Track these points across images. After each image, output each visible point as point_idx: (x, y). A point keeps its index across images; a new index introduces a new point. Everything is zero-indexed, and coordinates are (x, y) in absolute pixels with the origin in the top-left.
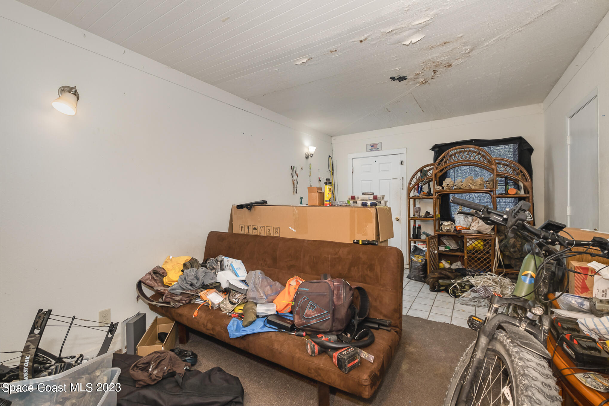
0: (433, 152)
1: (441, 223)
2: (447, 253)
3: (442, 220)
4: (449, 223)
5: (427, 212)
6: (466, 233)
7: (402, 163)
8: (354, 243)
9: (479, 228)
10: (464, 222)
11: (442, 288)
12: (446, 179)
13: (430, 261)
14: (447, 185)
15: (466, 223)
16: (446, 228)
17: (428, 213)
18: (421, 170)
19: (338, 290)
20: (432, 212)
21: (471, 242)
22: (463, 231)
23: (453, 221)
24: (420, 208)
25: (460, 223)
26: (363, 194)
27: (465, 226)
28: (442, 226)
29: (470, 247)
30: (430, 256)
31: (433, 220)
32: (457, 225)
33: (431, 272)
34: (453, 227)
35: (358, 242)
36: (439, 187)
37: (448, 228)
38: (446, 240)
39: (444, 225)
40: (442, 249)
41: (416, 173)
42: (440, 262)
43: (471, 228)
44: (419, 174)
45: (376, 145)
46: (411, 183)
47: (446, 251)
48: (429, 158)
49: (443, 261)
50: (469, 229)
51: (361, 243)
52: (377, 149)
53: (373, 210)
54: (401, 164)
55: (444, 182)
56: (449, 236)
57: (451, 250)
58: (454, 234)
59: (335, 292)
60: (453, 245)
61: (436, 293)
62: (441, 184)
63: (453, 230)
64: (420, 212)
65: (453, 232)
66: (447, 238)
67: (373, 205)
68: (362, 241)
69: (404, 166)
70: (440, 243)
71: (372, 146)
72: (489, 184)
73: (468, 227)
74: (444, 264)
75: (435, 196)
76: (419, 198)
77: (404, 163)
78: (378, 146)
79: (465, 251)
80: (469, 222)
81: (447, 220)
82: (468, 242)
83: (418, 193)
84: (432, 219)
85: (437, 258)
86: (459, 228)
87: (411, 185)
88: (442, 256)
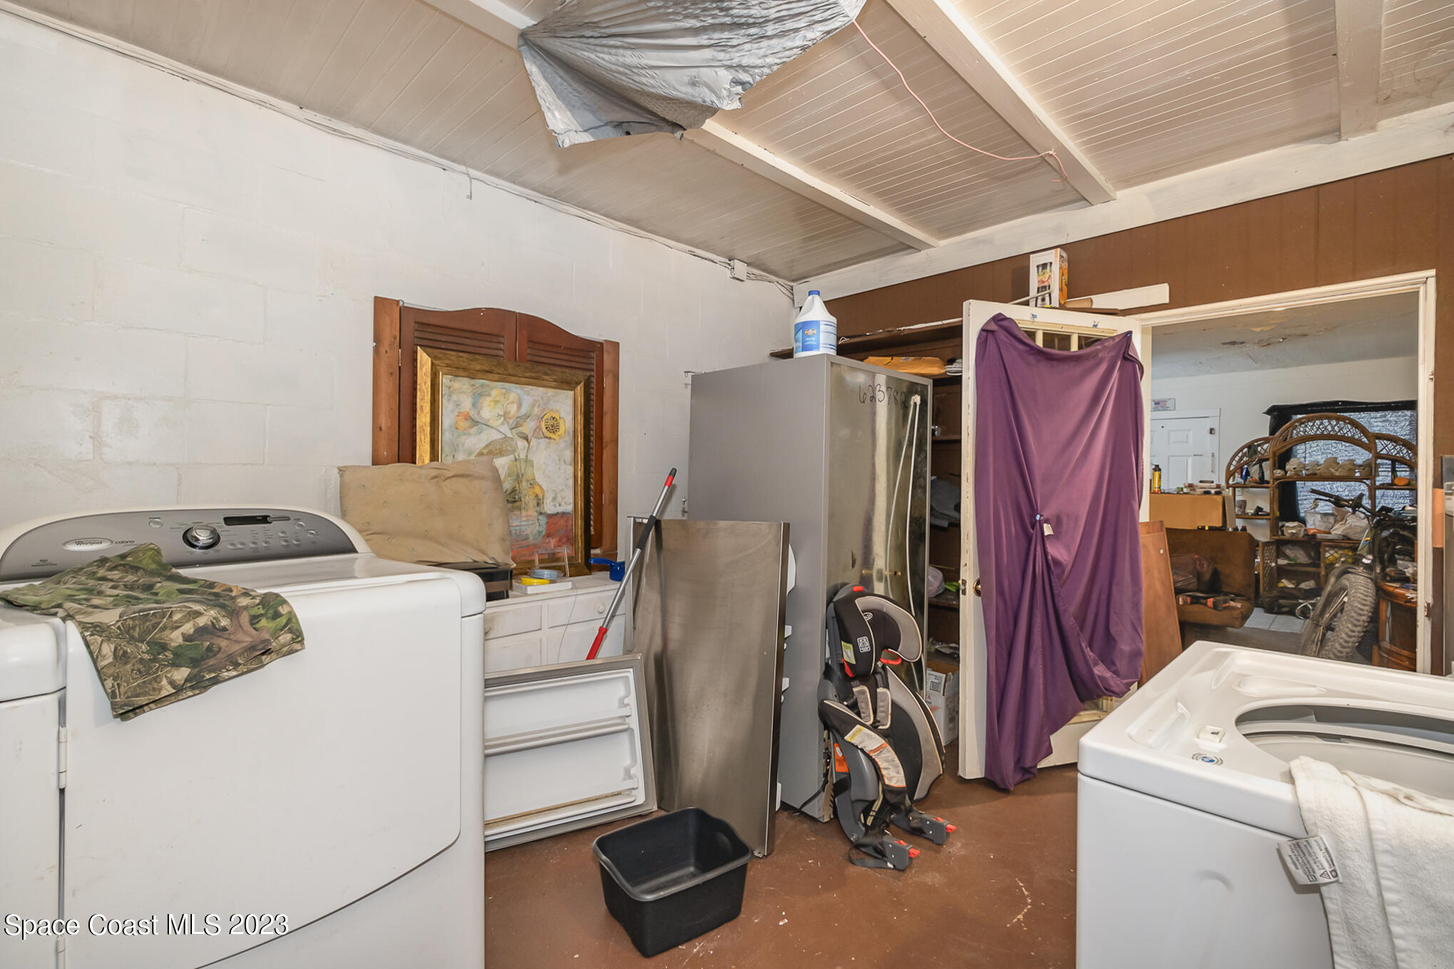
0: (1269, 417)
1: (1280, 524)
2: (1293, 568)
3: (1283, 521)
4: (1296, 524)
5: (1258, 507)
6: (1324, 538)
7: (1212, 431)
8: (1198, 528)
9: (1345, 531)
10: (1321, 523)
11: (1284, 610)
12: (1292, 460)
13: (1264, 576)
14: (1294, 469)
15: (1324, 525)
16: (1290, 531)
17: (1259, 509)
18: (1250, 446)
19: (1200, 561)
20: (1267, 508)
21: (1332, 552)
22: (1318, 535)
23: (1303, 521)
24: (1245, 502)
25: (1314, 524)
26: (1201, 482)
27: (1322, 529)
28: (1284, 529)
29: (1331, 558)
30: (1264, 568)
31: (1269, 519)
32: (1309, 526)
33: (1264, 590)
34: (1303, 530)
35: (1203, 528)
36: (1279, 471)
37: (1294, 531)
38: (1290, 550)
39: (1288, 527)
40: (1282, 562)
41: (1241, 450)
42: (1279, 580)
43: (1333, 533)
44: (1246, 450)
45: (1165, 401)
46: (1231, 464)
47: (1289, 564)
48: (1261, 428)
49: (1283, 581)
50: (1330, 533)
51: (1207, 528)
52: (1165, 409)
53: (1219, 498)
54: (1211, 433)
55: (1287, 463)
56: (1293, 542)
57: (1297, 564)
58: (1304, 539)
59: (1198, 562)
60: (1300, 556)
61: (1275, 616)
62: (1282, 467)
63: (1302, 534)
64: (1245, 508)
65: (1303, 537)
66: (1291, 547)
67: (1218, 493)
68: (1209, 527)
69: (1215, 437)
70: (1280, 554)
71: (1157, 403)
72: (1364, 469)
73: (1327, 530)
74: (1285, 583)
75: (1273, 484)
76: (1244, 487)
77: (1217, 431)
78: (1168, 404)
79: (1322, 565)
80: (1330, 523)
81: (1293, 520)
82: (1327, 551)
83: (1241, 477)
84: (1268, 517)
85: (1276, 576)
86: (1312, 531)
87: (1232, 468)
88: (1282, 572)
